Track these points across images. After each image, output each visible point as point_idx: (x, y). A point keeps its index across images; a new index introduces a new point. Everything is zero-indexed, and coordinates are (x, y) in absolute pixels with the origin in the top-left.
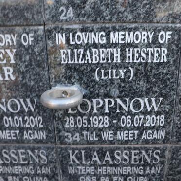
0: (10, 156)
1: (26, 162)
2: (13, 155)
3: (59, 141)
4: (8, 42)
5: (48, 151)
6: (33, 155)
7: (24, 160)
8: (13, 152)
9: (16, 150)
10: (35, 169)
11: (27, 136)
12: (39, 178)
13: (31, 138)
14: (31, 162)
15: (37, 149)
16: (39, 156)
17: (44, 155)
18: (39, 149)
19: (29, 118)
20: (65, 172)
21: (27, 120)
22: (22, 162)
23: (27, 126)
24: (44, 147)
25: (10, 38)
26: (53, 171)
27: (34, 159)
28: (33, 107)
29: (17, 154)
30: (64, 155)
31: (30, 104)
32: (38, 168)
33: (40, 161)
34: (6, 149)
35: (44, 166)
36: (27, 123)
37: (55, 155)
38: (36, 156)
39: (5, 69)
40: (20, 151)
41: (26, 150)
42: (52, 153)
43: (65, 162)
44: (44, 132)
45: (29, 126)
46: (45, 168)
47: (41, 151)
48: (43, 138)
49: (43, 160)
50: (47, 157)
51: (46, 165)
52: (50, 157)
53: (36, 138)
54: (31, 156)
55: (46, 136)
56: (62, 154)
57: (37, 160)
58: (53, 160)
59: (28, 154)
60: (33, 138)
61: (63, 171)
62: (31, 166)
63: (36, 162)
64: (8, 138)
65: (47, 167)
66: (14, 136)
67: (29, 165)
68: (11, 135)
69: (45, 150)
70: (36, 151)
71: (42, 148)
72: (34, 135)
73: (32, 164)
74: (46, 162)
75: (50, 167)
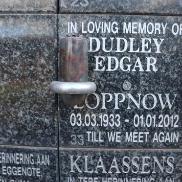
0: (130, 165)
1: (148, 172)
2: (134, 164)
4: (157, 31)
5: (177, 157)
6: (158, 163)
7: (147, 169)
8: (136, 159)
9: (139, 156)
10: (157, 181)
11: (156, 139)
13: (161, 141)
14: (154, 172)
15: (165, 155)
16: (166, 164)
17: (172, 163)
18: (168, 154)
19: (164, 117)
21: (161, 118)
22: (143, 172)
23: (160, 126)
24: (174, 153)
25: (160, 27)
27: (159, 168)
28: (171, 104)
29: (139, 163)
31: (168, 100)
32: (161, 179)
33: (164, 170)
34: (128, 156)
35: (169, 177)
36: (161, 122)
38: (162, 165)
39: (148, 59)
40: (144, 158)
41: (151, 157)
44: (178, 133)
45: (162, 126)
46: (169, 179)
47: (169, 158)
48: (175, 140)
49: (169, 169)
50: (174, 165)
51: (170, 175)
52: (178, 165)
53: (168, 141)
54: (156, 163)
55: (179, 138)
57: (162, 169)
58: (181, 169)
59: (153, 161)
60: (163, 141)
62: (153, 177)
63: (160, 171)
64: (134, 141)
65: (172, 178)
66: (141, 139)
67: (150, 176)
68: (138, 138)
69: (174, 157)
70: (164, 157)
71: (172, 153)
72: (165, 138)
73: (154, 174)
74: (172, 171)
75: (175, 178)
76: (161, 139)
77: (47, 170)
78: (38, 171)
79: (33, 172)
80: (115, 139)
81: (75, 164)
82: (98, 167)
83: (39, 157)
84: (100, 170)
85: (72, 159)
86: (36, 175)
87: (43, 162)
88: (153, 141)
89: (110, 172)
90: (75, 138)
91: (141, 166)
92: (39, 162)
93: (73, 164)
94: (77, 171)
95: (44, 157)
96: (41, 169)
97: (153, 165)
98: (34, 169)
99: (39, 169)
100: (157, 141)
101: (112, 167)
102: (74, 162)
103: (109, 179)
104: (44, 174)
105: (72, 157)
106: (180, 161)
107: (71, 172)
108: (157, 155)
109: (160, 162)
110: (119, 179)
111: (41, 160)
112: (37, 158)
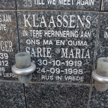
0: (62, 21)
1: (74, 27)
2: (65, 20)
3: (104, 7)
5: (93, 17)
6: (80, 20)
7: (73, 24)
8: (66, 17)
9: (68, 15)
10: (79, 34)
11: (79, 3)
12: (80, 42)
13: (82, 5)
15: (85, 15)
16: (86, 21)
17: (89, 20)
18: (87, 14)
20: (102, 36)
22: (71, 27)
24: (91, 13)
26: (93, 35)
27: (81, 24)
29: (68, 20)
30: (104, 20)
32: (82, 32)
33: (84, 26)
34: (61, 15)
35: (87, 31)
37: (97, 20)
38: (83, 21)
40: (71, 16)
41: (76, 15)
42: (96, 18)
43: (103, 27)
46: (87, 32)
47: (87, 17)
48: (92, 4)
49: (88, 25)
50: (91, 22)
51: (88, 30)
52: (93, 22)
54: (79, 20)
55: (94, 2)
56: (103, 20)
57: (83, 25)
58: (95, 25)
59: (77, 19)
60: (84, 4)
61: (100, 36)
62: (77, 30)
63: (81, 26)
64: (65, 4)
65: (89, 31)
66: (69, 3)
67: (75, 30)
68: (67, 2)
69: (91, 16)
70: (84, 16)
71: (89, 13)
72: (85, 2)
73: (78, 28)
74: (89, 27)
75: (91, 32)
76: (82, 3)
77: (10, 26)
78: (5, 26)
79: (1, 27)
80: (52, 2)
81: (27, 20)
82: (42, 22)
83: (4, 17)
84: (43, 25)
85: (25, 17)
86: (3, 29)
87: (7, 20)
88: (77, 4)
89: (49, 26)
90: (27, 2)
91: (69, 22)
92: (5, 20)
93: (26, 21)
94: (29, 26)
95: (8, 16)
96: (7, 25)
97: (77, 22)
98: (2, 25)
99: (5, 25)
100: (80, 5)
101: (51, 22)
102: (26, 19)
103: (49, 31)
104: (8, 28)
105: (25, 16)
106: (94, 19)
107: (25, 26)
108: (79, 15)
109: (81, 20)
110: (55, 31)
111: (6, 19)
112: (3, 17)
